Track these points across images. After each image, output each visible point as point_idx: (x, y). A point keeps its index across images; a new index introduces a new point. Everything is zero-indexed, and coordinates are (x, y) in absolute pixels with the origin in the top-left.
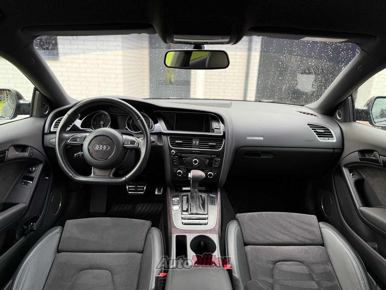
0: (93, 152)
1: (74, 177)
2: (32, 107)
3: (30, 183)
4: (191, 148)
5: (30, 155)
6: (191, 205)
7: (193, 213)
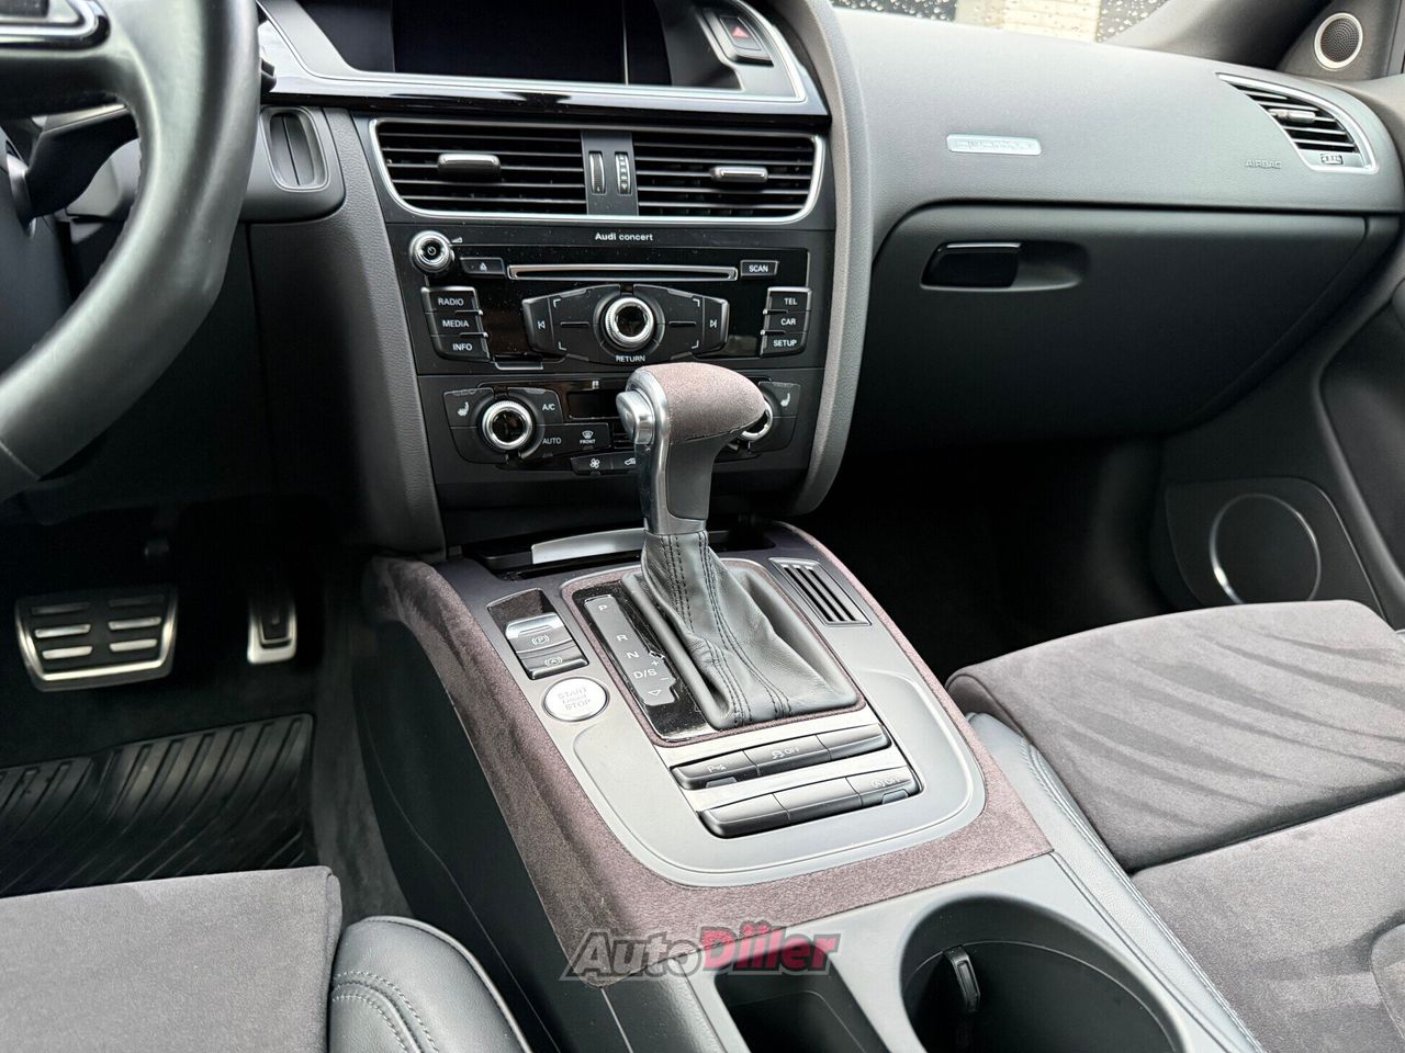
4: (581, 210)
6: (702, 650)
7: (755, 714)
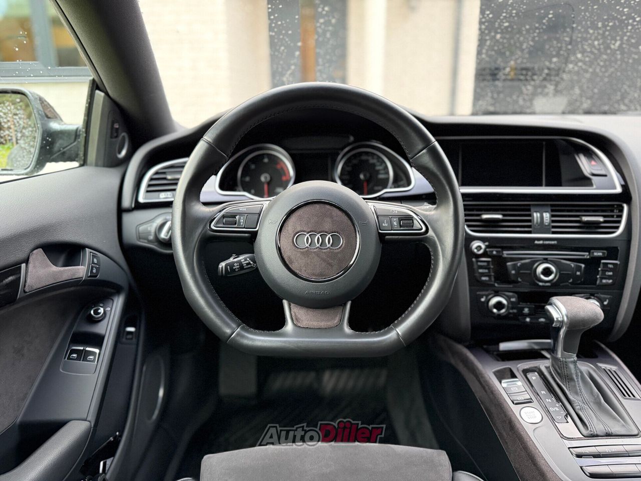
0: (292, 257)
1: (238, 338)
2: (86, 137)
3: (93, 353)
4: (529, 232)
5: (92, 272)
6: (576, 404)
7: (599, 433)
